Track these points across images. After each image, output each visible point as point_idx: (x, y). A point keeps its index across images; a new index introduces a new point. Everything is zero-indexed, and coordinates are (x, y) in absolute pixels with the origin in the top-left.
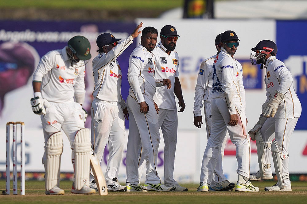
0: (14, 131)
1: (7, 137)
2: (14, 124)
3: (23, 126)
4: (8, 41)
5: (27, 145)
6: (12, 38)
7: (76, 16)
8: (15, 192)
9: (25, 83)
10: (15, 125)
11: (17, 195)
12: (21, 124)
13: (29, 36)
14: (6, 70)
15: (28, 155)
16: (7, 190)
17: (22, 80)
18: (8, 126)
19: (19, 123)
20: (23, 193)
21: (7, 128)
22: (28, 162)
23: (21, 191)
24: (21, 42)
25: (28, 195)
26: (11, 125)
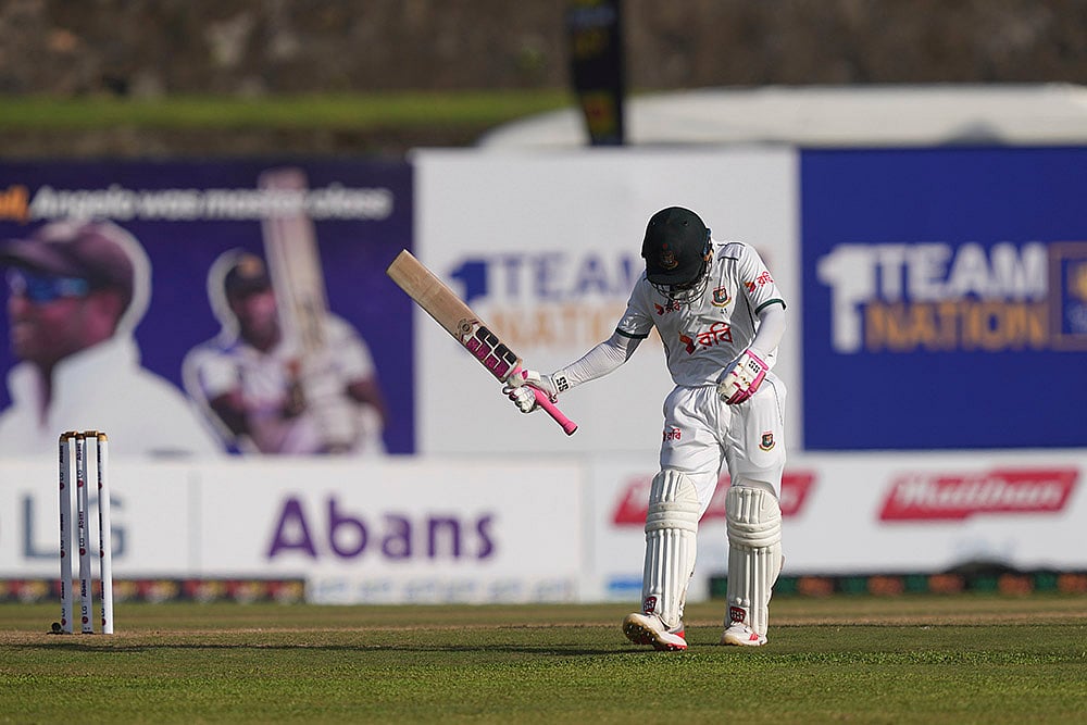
0: (78, 459)
1: (61, 474)
2: (78, 437)
3: (104, 444)
4: (62, 217)
5: (115, 503)
6: (73, 210)
7: (246, 147)
8: (87, 625)
9: (110, 334)
10: (81, 442)
11: (91, 633)
12: (99, 437)
13: (117, 202)
14: (56, 297)
15: (119, 533)
16: (64, 622)
17: (101, 323)
18: (63, 444)
19: (92, 435)
20: (109, 629)
21: (61, 447)
22: (120, 551)
23: (104, 622)
24: (97, 221)
25: (124, 634)
26: (72, 441)
